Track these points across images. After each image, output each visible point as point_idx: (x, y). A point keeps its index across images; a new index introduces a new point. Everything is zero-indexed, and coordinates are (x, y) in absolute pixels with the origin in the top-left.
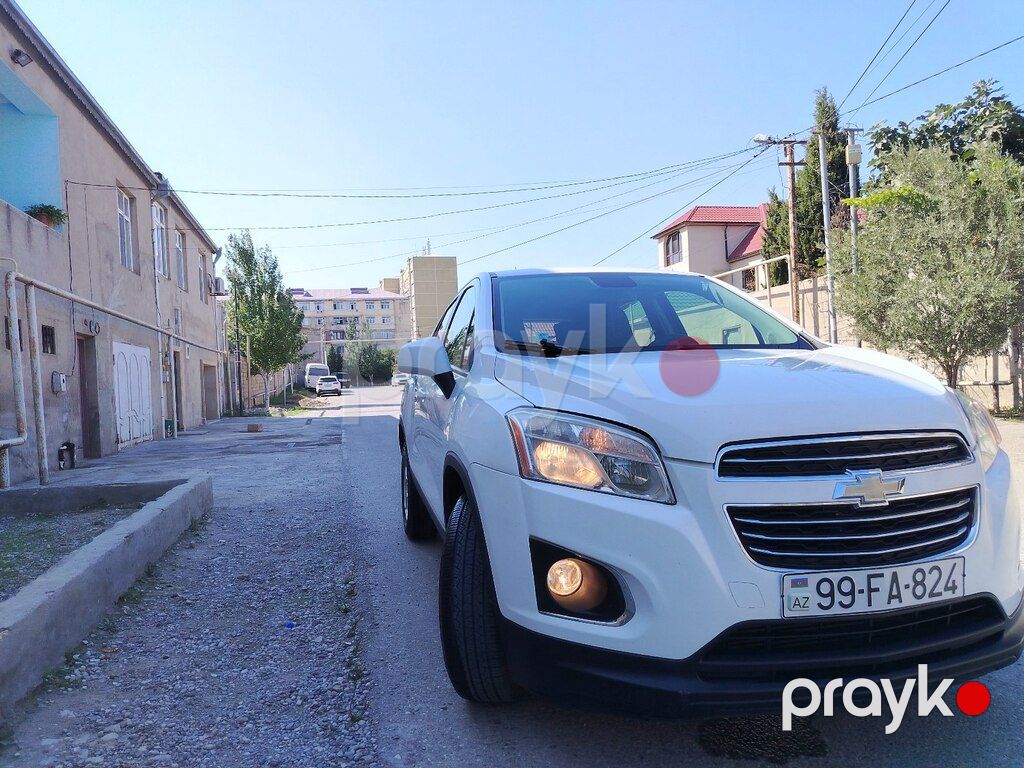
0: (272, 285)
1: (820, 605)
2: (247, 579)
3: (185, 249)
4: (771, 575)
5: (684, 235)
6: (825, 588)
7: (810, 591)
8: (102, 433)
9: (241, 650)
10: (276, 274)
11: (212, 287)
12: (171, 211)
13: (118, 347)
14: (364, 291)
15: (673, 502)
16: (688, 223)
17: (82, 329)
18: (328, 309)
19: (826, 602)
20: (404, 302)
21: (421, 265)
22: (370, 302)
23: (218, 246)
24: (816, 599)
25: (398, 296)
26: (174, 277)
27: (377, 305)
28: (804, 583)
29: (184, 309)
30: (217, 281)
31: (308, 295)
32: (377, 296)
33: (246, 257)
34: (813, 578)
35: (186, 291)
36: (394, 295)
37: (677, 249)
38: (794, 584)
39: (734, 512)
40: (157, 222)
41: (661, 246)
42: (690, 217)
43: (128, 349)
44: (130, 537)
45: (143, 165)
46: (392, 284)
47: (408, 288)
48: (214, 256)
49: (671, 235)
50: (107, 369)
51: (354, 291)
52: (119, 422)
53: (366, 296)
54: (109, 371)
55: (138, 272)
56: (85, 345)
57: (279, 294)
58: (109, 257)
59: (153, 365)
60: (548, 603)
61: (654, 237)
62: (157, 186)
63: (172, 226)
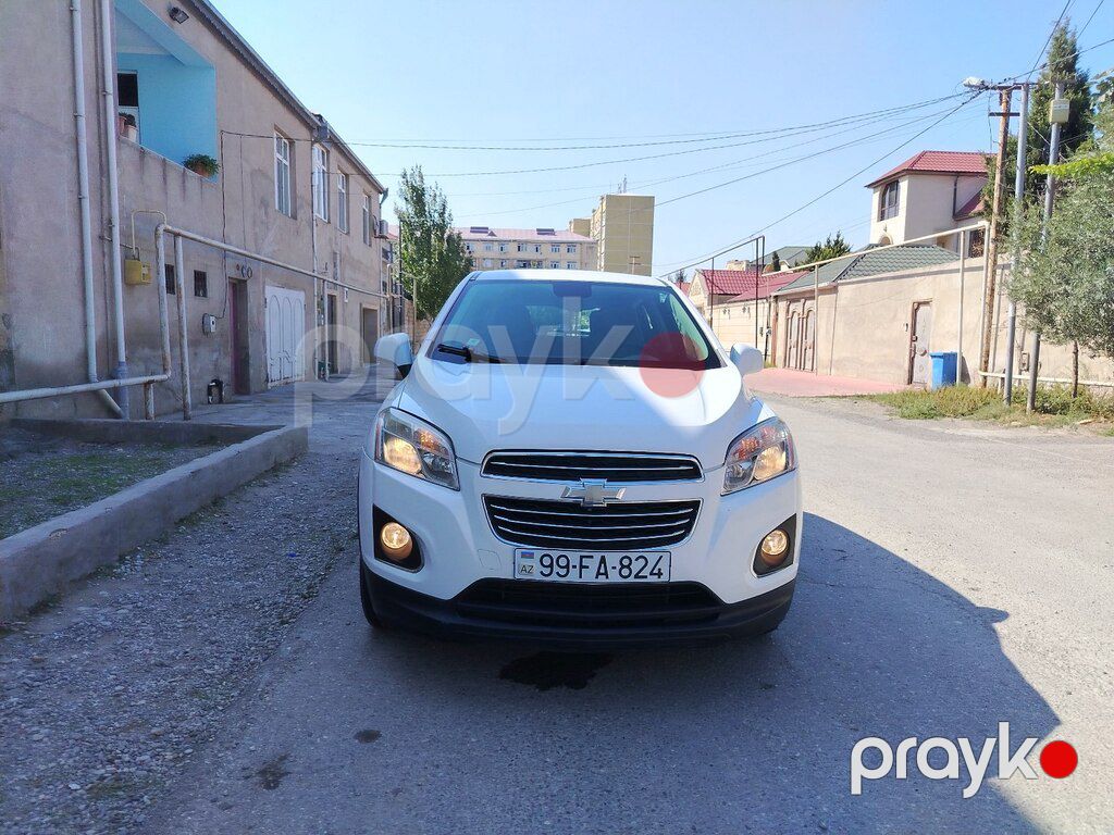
0: (442, 227)
1: (542, 573)
2: (289, 516)
3: (348, 190)
4: (507, 547)
5: (904, 185)
6: (547, 561)
7: (535, 562)
8: (252, 371)
9: (246, 568)
10: (446, 215)
11: (376, 229)
12: (334, 153)
13: (271, 291)
14: (551, 232)
15: (458, 490)
16: (910, 171)
17: (233, 273)
18: (512, 249)
19: (547, 571)
20: (592, 246)
21: (614, 203)
22: (556, 245)
23: (385, 186)
24: (537, 568)
25: (587, 239)
26: (335, 220)
27: (563, 248)
28: (531, 556)
29: (344, 252)
30: (381, 223)
31: (492, 234)
32: (564, 239)
33: (417, 196)
34: (538, 552)
35: (348, 233)
36: (582, 238)
37: (895, 202)
38: (523, 555)
39: (490, 500)
40: (318, 165)
41: (876, 197)
42: (914, 163)
43: (281, 293)
44: (194, 473)
45: (302, 109)
46: (582, 226)
47: (598, 231)
48: (381, 196)
49: (888, 185)
50: (259, 313)
51: (541, 232)
52: (269, 362)
53: (552, 238)
54: (261, 313)
55: (294, 217)
56: (238, 288)
57: (449, 237)
58: (264, 204)
59: (308, 308)
60: (381, 552)
61: (869, 186)
62: (318, 129)
63: (334, 168)
